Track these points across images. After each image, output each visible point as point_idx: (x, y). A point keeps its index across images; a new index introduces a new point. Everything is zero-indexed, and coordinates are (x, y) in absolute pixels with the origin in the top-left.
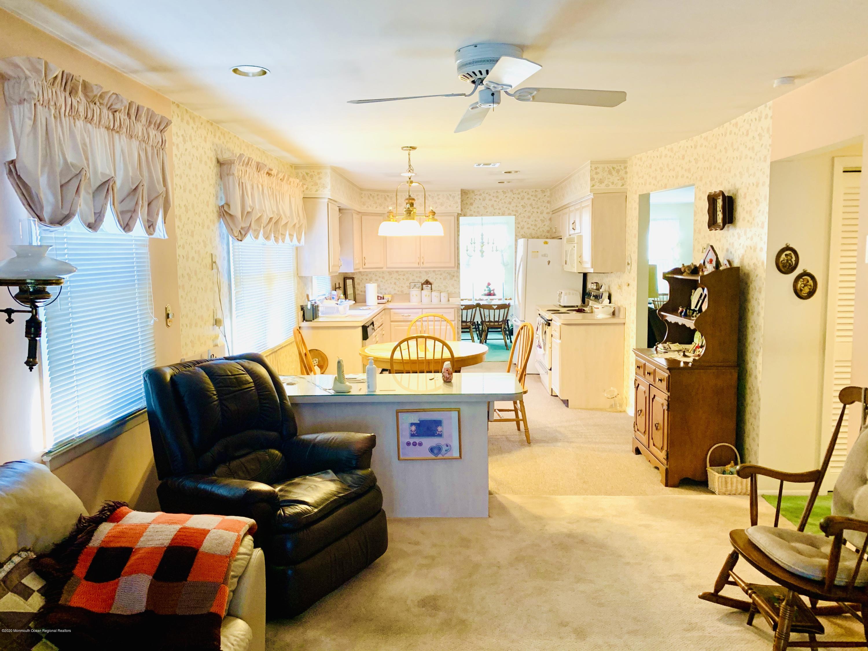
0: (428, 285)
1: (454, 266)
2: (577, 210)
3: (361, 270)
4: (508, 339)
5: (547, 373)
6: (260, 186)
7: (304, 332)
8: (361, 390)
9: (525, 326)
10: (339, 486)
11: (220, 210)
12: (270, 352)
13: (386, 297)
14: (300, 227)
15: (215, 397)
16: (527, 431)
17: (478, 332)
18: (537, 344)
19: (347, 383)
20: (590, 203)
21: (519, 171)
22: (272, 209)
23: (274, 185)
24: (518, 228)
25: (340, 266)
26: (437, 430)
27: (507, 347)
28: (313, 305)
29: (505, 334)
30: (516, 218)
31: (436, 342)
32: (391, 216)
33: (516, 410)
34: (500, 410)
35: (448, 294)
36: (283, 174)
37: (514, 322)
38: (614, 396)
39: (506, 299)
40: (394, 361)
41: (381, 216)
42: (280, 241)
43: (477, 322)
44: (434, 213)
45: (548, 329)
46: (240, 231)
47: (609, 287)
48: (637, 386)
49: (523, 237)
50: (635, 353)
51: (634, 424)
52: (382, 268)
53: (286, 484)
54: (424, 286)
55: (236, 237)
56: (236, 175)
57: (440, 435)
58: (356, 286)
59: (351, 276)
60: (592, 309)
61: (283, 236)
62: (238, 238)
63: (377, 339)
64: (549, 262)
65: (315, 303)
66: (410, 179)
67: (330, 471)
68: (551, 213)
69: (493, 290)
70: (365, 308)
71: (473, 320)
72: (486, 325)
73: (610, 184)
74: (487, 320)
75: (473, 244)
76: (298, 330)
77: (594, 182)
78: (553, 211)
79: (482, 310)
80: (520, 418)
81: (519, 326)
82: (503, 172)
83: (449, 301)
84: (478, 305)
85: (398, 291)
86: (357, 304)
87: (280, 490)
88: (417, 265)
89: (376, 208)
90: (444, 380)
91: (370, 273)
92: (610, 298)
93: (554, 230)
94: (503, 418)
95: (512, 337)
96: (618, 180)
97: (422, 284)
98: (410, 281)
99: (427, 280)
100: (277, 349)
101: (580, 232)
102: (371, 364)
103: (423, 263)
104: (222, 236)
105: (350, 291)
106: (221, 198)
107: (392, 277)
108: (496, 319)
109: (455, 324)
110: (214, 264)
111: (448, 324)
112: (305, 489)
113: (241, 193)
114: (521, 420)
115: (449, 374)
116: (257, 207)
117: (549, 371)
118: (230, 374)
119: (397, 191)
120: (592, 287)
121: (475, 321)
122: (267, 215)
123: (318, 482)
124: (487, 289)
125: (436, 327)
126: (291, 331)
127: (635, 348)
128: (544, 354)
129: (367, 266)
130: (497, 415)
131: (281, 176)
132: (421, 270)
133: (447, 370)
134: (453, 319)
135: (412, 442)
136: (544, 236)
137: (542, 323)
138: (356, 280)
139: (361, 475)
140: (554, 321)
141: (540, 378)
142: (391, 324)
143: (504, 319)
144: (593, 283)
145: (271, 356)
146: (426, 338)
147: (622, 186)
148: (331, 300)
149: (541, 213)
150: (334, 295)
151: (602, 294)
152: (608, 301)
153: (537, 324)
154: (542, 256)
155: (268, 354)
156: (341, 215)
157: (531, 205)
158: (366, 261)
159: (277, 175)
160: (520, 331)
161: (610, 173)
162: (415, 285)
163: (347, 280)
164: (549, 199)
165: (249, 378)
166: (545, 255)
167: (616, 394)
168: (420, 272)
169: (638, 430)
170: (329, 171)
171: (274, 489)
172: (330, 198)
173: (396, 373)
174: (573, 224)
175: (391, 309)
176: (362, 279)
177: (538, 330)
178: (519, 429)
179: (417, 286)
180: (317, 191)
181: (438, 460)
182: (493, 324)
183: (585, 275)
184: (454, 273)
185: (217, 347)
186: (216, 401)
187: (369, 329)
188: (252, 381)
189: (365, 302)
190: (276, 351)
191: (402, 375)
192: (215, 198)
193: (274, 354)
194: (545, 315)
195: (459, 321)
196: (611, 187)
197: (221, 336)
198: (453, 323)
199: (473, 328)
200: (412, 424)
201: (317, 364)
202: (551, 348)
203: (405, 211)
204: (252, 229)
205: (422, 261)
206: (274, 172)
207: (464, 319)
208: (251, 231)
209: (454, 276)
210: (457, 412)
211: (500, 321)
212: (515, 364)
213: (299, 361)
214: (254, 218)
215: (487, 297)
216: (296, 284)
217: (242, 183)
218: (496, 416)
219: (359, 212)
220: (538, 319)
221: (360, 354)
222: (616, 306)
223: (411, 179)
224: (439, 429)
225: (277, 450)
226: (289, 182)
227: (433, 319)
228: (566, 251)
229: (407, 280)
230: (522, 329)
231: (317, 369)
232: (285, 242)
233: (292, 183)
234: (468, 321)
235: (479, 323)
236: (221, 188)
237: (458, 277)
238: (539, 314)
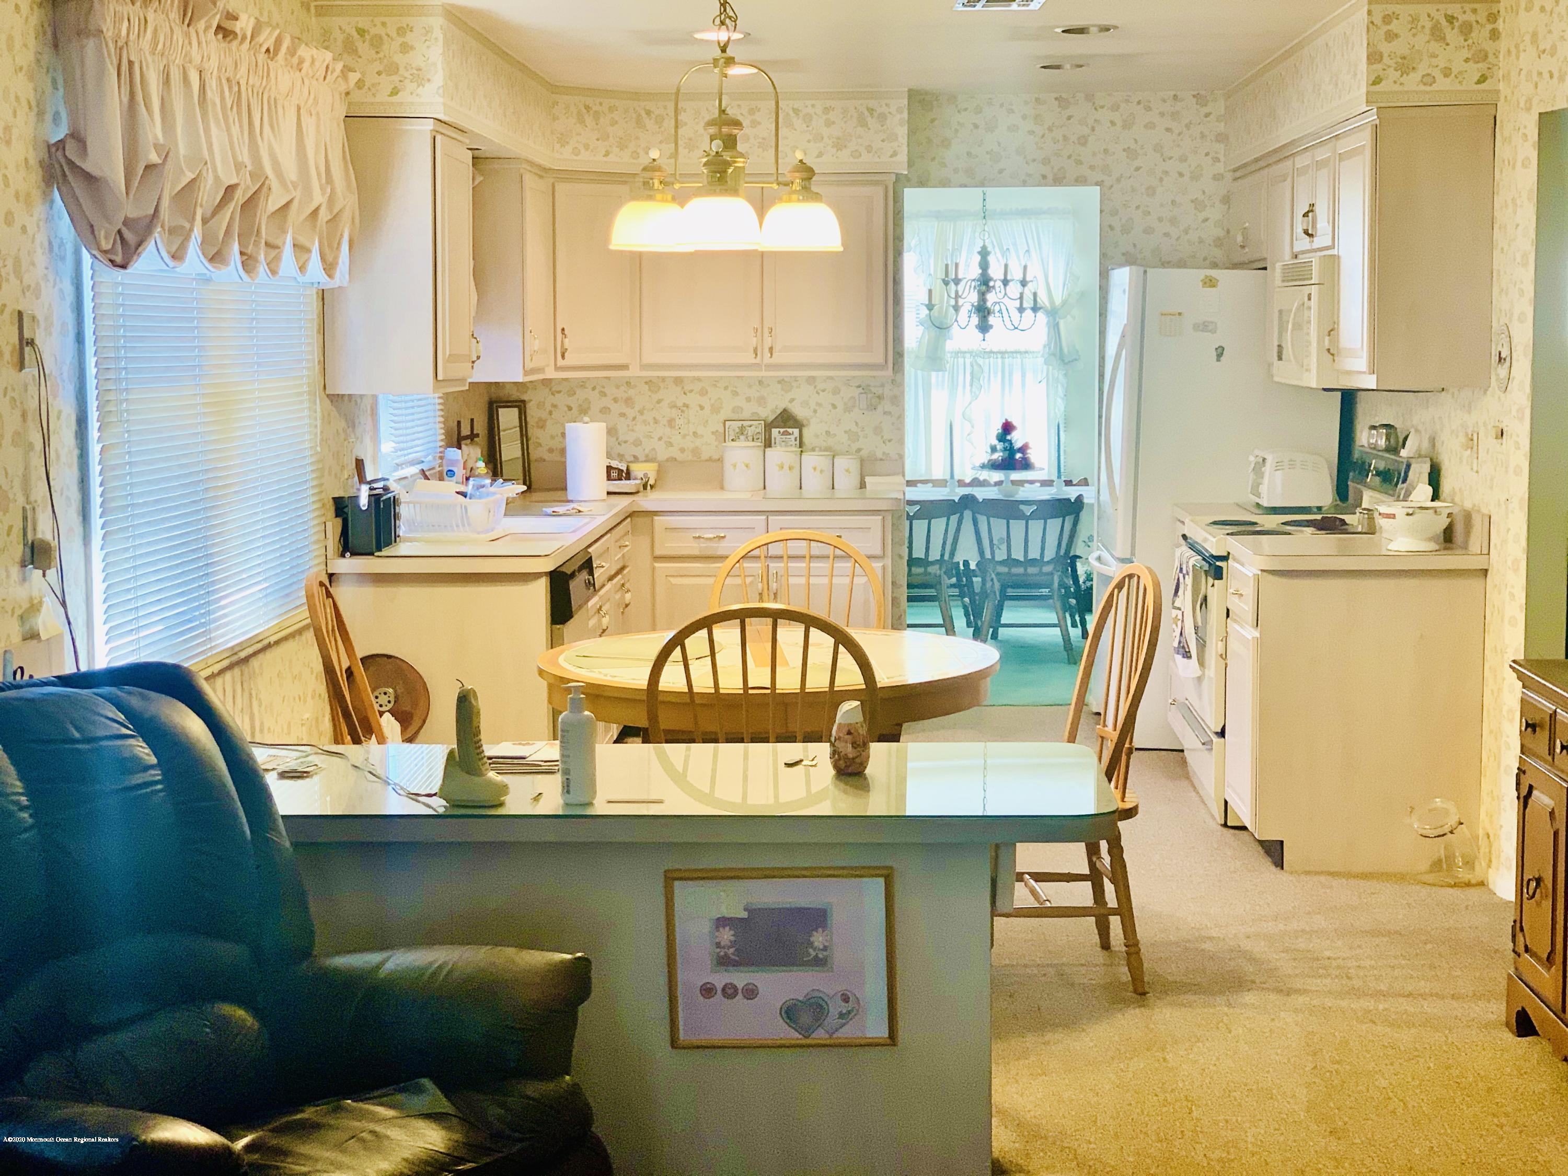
0: (790, 430)
1: (881, 360)
2: (1320, 165)
3: (551, 374)
4: (1074, 625)
5: (1207, 744)
6: (194, 77)
7: (345, 594)
8: (542, 800)
9: (1131, 576)
10: (457, 1136)
11: (50, 157)
12: (226, 663)
13: (638, 470)
14: (334, 220)
15: (25, 815)
16: (1133, 950)
17: (967, 600)
18: (1176, 644)
19: (492, 775)
20: (1365, 139)
21: (1116, 27)
22: (234, 157)
23: (243, 70)
24: (1111, 227)
25: (475, 359)
26: (811, 944)
27: (1070, 653)
28: (375, 499)
29: (1066, 608)
30: (1102, 195)
31: (814, 632)
32: (656, 182)
33: (1095, 877)
34: (1040, 877)
35: (862, 461)
36: (277, 32)
37: (1096, 564)
38: (1446, 829)
39: (1068, 483)
40: (660, 698)
41: (625, 182)
42: (262, 268)
43: (966, 563)
44: (807, 172)
45: (1215, 591)
46: (119, 232)
47: (1433, 441)
48: (1524, 792)
49: (1129, 260)
50: (1521, 676)
51: (1513, 927)
52: (624, 367)
53: (270, 1127)
54: (775, 431)
55: (105, 252)
56: (109, 34)
57: (820, 962)
58: (533, 432)
59: (515, 395)
60: (1371, 519)
61: (273, 253)
62: (113, 257)
63: (605, 621)
64: (1220, 353)
65: (386, 489)
66: (724, 50)
67: (426, 1082)
68: (1229, 176)
69: (1023, 449)
70: (561, 509)
71: (952, 554)
72: (998, 574)
73: (1437, 73)
74: (1001, 555)
75: (952, 285)
76: (321, 584)
77: (1379, 66)
78: (1235, 170)
79: (982, 520)
80: (1109, 905)
81: (1112, 578)
82: (1059, 30)
83: (863, 485)
84: (967, 502)
85: (682, 450)
86: (536, 496)
87: (249, 1148)
88: (749, 358)
89: (607, 154)
90: (836, 766)
91: (582, 383)
92: (1435, 479)
93: (1239, 238)
94: (1048, 904)
95: (1088, 617)
96: (1467, 60)
97: (769, 426)
98: (725, 413)
99: (785, 410)
100: (250, 651)
101: (1330, 243)
102: (577, 706)
103: (771, 349)
104: (56, 249)
105: (510, 450)
106: (56, 115)
107: (659, 402)
108: (1034, 554)
109: (884, 568)
110: (27, 350)
111: (858, 570)
112: (340, 1147)
113: (125, 99)
114: (1114, 912)
115: (855, 745)
116: (182, 149)
117: (1215, 739)
118: (77, 735)
119: (677, 93)
120: (1373, 441)
121: (959, 558)
122: (217, 178)
123: (384, 1120)
124: (1000, 446)
125: (813, 580)
126: (299, 589)
127: (1521, 657)
128: (1200, 679)
129: (570, 360)
130: (1026, 892)
131: (267, 38)
132: (764, 373)
133: (849, 733)
134: (878, 551)
135: (719, 987)
136: (1205, 259)
137: (1194, 566)
138: (533, 413)
139: (533, 1099)
140: (1235, 560)
141: (1184, 762)
142: (654, 568)
143: (1062, 552)
144: (1373, 427)
145: (228, 676)
146: (776, 616)
147: (1479, 82)
148: (441, 479)
149: (1195, 177)
150: (454, 462)
151: (1408, 466)
152: (1429, 490)
153: (1175, 572)
154: (1196, 327)
155: (216, 668)
156: (479, 179)
157: (1158, 148)
158: (566, 341)
159: (252, 36)
160: (1112, 594)
161: (1437, 34)
162: (742, 430)
163: (501, 411)
164: (1221, 127)
165: (142, 750)
166: (1205, 327)
167: (1452, 821)
168: (760, 382)
169: (1527, 950)
170: (437, 22)
171: (229, 1143)
172: (441, 116)
173: (667, 742)
174: (1306, 215)
175: (656, 513)
176: (555, 406)
177: (1180, 592)
178: (1105, 945)
179: (750, 431)
180: (395, 92)
181: (814, 1051)
182: (1021, 570)
183: (1349, 398)
184: (883, 385)
185: (35, 642)
186: (26, 830)
187: (576, 586)
188: (153, 760)
189: (565, 489)
190: (246, 660)
191: (688, 749)
192: (32, 115)
193: (237, 671)
194: (1206, 540)
195: (901, 557)
196: (1443, 84)
197: (50, 604)
198: (878, 565)
199: (953, 586)
200: (722, 922)
201: (390, 706)
202: (1224, 656)
203: (705, 165)
204: (162, 227)
205: (768, 341)
206: (244, 25)
207: (919, 553)
208: (157, 233)
209: (880, 398)
210: (881, 881)
211: (1046, 559)
212: (1099, 714)
213: (325, 696)
214: (169, 188)
215: (997, 476)
216: (319, 423)
217: (131, 63)
218: (1021, 896)
219: (547, 170)
220: (1178, 552)
221: (541, 672)
222: (1455, 510)
223: (730, 52)
224: (818, 939)
225: (240, 1007)
226: (295, 60)
227: (804, 552)
228: (1280, 312)
229: (716, 410)
230: (1120, 586)
231: (389, 724)
232: (281, 273)
233: (306, 65)
234: (930, 559)
235: (973, 566)
236: (54, 82)
237: (898, 400)
238: (1184, 537)
